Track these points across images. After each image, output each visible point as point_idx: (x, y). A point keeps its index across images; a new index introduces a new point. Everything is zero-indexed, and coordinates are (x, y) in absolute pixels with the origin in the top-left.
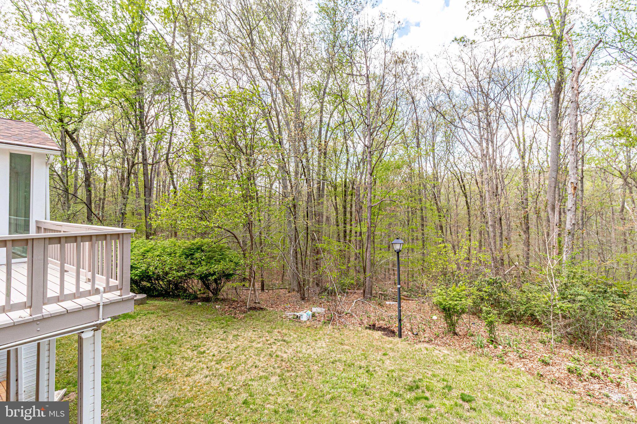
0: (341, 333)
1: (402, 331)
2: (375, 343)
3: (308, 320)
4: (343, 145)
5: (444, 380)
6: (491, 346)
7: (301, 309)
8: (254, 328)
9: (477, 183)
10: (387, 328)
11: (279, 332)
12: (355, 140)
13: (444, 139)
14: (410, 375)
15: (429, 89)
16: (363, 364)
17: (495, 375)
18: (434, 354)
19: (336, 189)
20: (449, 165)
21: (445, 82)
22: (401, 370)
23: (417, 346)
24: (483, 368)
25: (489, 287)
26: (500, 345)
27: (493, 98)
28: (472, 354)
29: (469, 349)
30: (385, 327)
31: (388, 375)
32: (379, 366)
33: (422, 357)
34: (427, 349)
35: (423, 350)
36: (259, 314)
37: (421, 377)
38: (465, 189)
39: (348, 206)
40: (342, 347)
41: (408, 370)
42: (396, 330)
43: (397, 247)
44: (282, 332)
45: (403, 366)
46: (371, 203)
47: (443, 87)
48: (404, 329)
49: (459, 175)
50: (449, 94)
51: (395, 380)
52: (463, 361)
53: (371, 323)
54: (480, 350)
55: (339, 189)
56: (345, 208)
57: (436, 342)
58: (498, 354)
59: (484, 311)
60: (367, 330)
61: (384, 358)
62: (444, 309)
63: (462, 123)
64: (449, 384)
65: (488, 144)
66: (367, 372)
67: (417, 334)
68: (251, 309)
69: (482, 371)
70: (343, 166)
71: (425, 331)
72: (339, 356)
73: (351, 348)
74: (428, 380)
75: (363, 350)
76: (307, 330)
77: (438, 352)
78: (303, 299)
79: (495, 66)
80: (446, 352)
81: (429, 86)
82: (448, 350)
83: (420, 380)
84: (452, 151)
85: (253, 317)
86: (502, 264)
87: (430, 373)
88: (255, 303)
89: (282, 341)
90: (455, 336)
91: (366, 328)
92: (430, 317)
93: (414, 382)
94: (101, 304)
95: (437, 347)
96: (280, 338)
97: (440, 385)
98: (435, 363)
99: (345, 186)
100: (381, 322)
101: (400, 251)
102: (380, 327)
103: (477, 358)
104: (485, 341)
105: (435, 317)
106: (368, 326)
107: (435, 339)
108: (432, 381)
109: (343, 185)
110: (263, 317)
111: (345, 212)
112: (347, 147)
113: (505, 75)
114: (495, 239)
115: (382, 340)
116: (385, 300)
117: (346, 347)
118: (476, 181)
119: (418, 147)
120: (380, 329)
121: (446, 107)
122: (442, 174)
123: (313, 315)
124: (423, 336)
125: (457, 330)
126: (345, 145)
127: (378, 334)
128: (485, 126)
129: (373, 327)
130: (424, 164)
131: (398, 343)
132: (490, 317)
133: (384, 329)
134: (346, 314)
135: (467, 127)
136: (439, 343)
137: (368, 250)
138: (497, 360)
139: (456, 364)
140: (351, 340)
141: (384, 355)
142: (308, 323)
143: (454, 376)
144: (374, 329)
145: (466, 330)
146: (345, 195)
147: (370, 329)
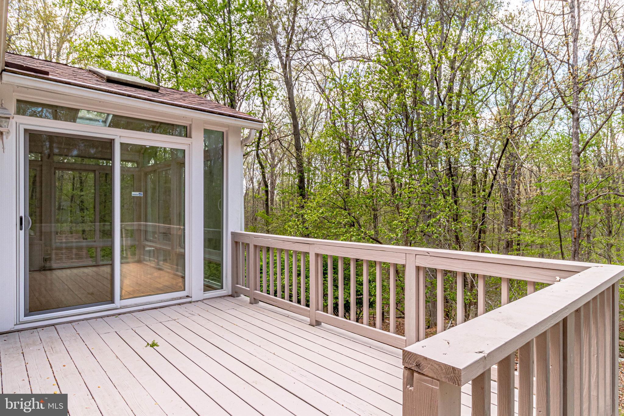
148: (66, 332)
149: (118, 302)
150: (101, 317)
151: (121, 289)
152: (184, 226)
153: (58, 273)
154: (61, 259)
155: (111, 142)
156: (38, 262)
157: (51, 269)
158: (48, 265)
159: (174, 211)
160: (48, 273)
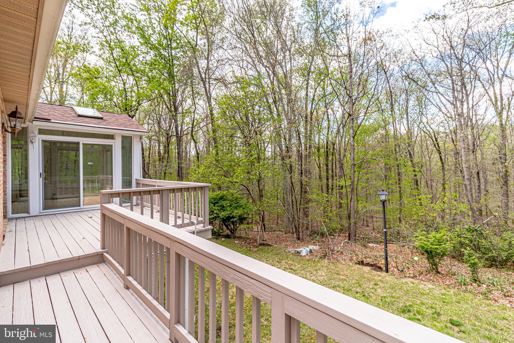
0: (336, 266)
1: (389, 267)
2: (365, 275)
3: (307, 255)
4: (324, 114)
5: (432, 307)
6: (474, 284)
7: (299, 246)
8: (266, 258)
9: (453, 141)
10: (374, 265)
11: (286, 263)
12: (335, 109)
13: (417, 103)
14: (401, 301)
15: (401, 60)
16: (358, 290)
17: (480, 308)
18: (420, 287)
19: (319, 151)
20: (422, 126)
21: (417, 53)
22: (392, 297)
23: (404, 280)
24: (469, 302)
25: (469, 234)
26: (483, 284)
27: (468, 62)
28: (456, 290)
29: (453, 285)
30: (373, 263)
31: (382, 300)
32: (373, 293)
33: (409, 289)
34: (413, 283)
35: (409, 283)
36: (268, 248)
37: (411, 304)
38: (438, 147)
39: (330, 164)
40: (339, 276)
41: (398, 298)
42: (383, 267)
43: (383, 198)
44: (288, 263)
45: (394, 295)
46: (354, 161)
47: (415, 58)
48: (390, 266)
49: (433, 134)
50: (421, 62)
51: (389, 304)
52: (448, 295)
53: (360, 260)
54: (463, 287)
55: (322, 150)
56: (327, 166)
57: (421, 278)
58: (481, 291)
59: (466, 254)
60: (357, 265)
61: (376, 287)
62: (426, 251)
63: (436, 88)
64: (438, 311)
65: (462, 105)
66: (363, 296)
67: (402, 271)
68: (261, 244)
69: (467, 303)
70: (325, 132)
71: (409, 269)
72: (337, 283)
73: (346, 278)
74: (418, 307)
75: (357, 280)
76: (307, 262)
77: (423, 286)
78: (299, 239)
79: (470, 32)
80: (431, 286)
81: (402, 58)
82: (433, 285)
83: (410, 306)
84: (425, 113)
85: (264, 251)
86: (481, 214)
87: (418, 302)
88: (263, 240)
89: (290, 269)
90: (438, 274)
91: (356, 263)
92: (411, 258)
93: (405, 307)
94: (196, 232)
95: (422, 282)
96: (288, 267)
97: (430, 311)
98: (423, 294)
99: (327, 148)
100: (368, 259)
101: (385, 201)
102: (368, 264)
103: (462, 293)
104: (468, 280)
105: (416, 258)
106: (357, 262)
107: (419, 275)
108: (422, 308)
109: (325, 146)
110: (271, 251)
111: (327, 170)
112: (328, 115)
113: (480, 40)
114: (471, 192)
115: (371, 273)
116: (369, 243)
117: (342, 277)
118: (452, 139)
119: (392, 111)
120: (368, 265)
121: (419, 75)
122: (416, 134)
123: (311, 251)
124: (408, 273)
125: (440, 270)
126: (326, 114)
127: (367, 269)
128: (459, 88)
129: (362, 263)
130: (398, 127)
131: (386, 277)
132: (473, 260)
133: (372, 265)
134: (337, 252)
135: (440, 91)
136: (423, 279)
137: (352, 200)
138: (481, 296)
139: (441, 297)
140: (345, 272)
141: (375, 285)
142: (307, 257)
143: (441, 306)
144: (363, 264)
145: (447, 270)
146: (327, 155)
147: (359, 264)
148: (60, 217)
149: (82, 206)
150: (75, 212)
151: (84, 202)
152: (112, 175)
153: (59, 200)
154: (62, 194)
155: (78, 143)
156: (49, 196)
157: (57, 199)
158: (55, 197)
159: (109, 170)
160: (55, 200)
